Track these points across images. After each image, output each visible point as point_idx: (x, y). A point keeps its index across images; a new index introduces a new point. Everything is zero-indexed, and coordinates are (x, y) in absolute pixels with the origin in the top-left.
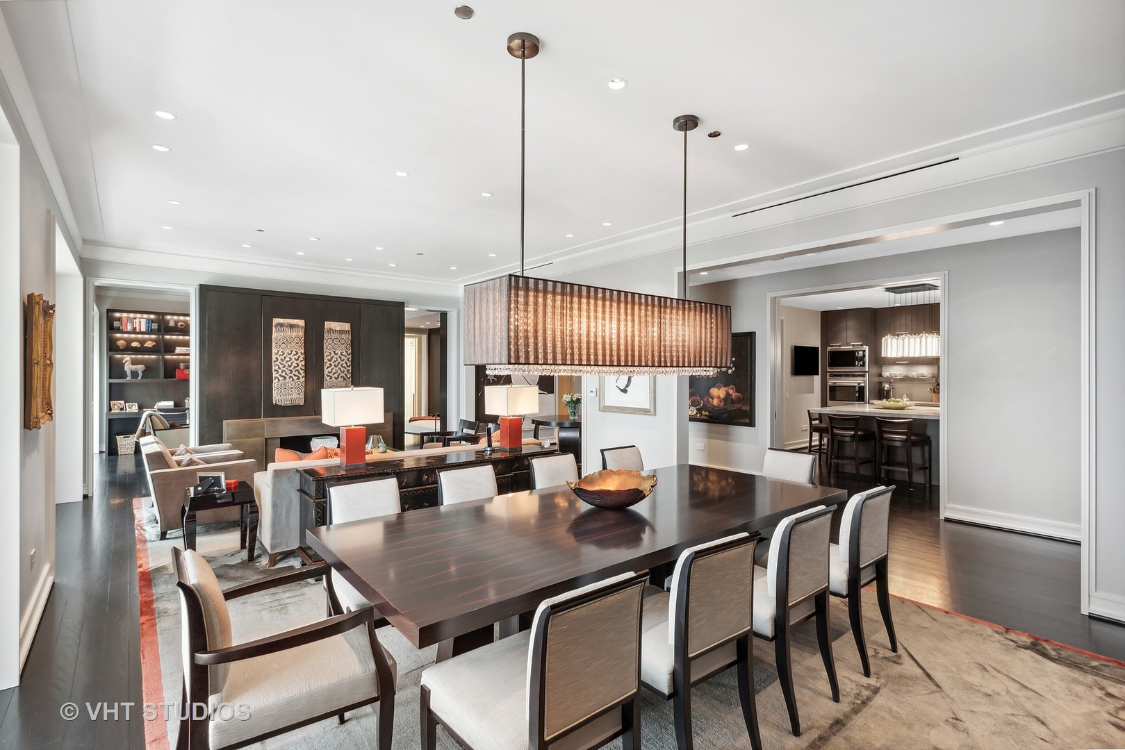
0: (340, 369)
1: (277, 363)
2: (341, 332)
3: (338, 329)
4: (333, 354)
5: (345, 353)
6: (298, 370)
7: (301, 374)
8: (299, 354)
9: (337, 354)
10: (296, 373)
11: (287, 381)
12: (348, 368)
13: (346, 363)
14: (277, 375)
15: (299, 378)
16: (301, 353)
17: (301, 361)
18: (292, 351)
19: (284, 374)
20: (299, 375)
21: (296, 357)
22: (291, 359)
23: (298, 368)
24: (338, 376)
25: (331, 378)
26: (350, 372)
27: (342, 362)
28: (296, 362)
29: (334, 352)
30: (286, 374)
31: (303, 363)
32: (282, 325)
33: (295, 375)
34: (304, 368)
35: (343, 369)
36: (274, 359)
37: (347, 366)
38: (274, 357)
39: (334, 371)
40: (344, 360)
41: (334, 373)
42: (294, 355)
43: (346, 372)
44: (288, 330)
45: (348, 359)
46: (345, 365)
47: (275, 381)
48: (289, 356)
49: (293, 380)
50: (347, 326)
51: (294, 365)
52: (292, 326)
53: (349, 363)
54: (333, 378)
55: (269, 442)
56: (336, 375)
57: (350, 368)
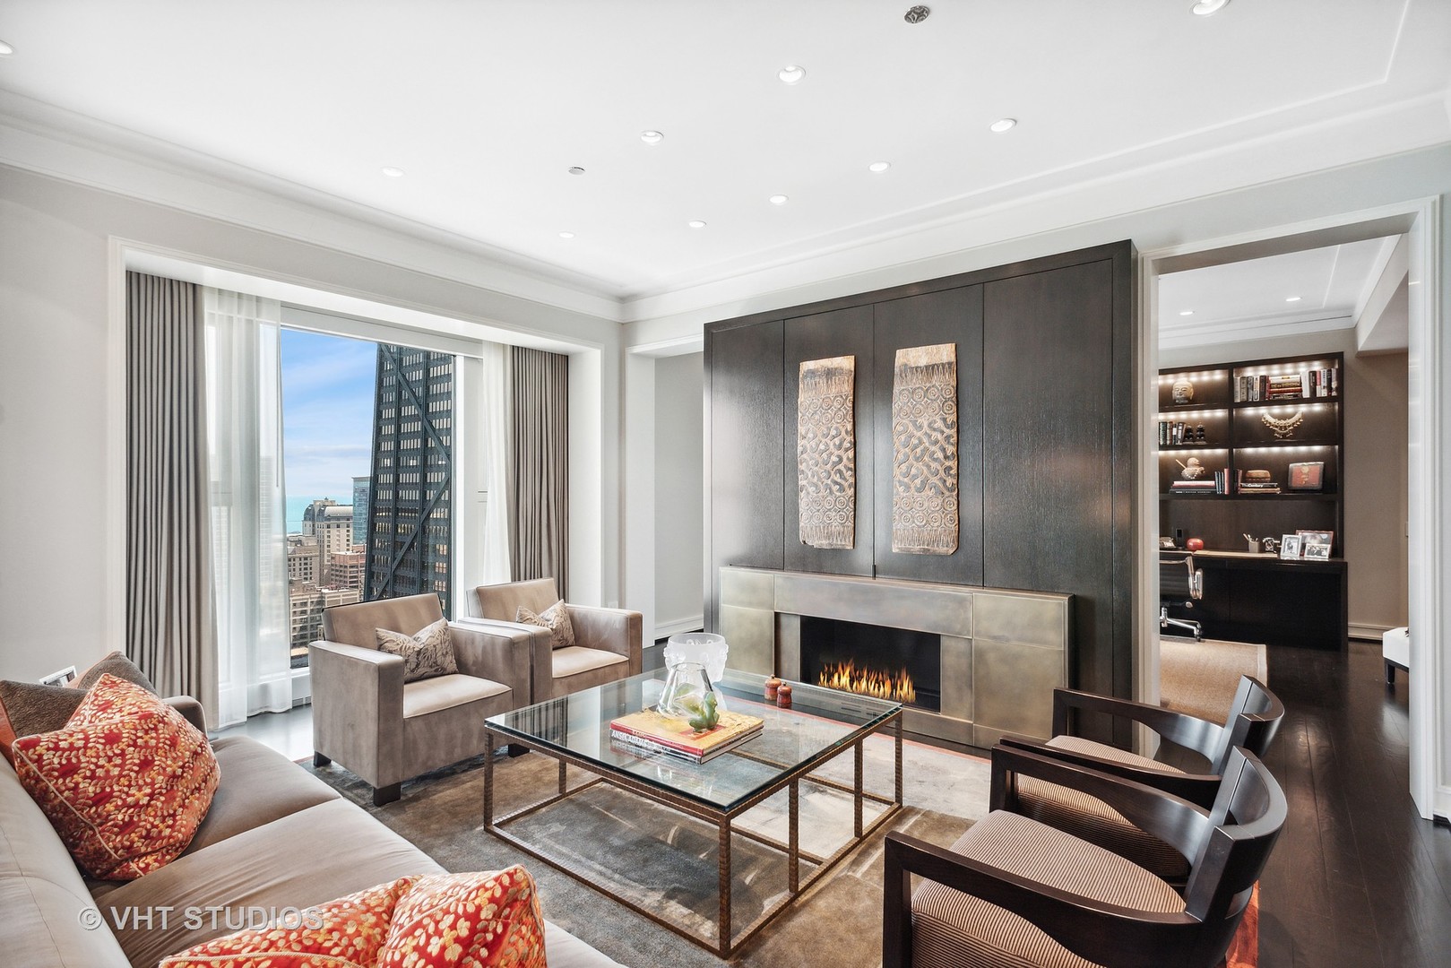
0: (929, 467)
1: (805, 456)
2: (930, 369)
3: (923, 362)
4: (911, 428)
5: (939, 424)
6: (840, 472)
7: (846, 480)
8: (843, 433)
9: (921, 427)
10: (837, 478)
11: (820, 494)
12: (948, 463)
13: (944, 450)
14: (804, 482)
15: (842, 489)
16: (847, 432)
17: (847, 450)
18: (829, 429)
19: (815, 480)
20: (843, 482)
21: (837, 441)
22: (827, 445)
23: (841, 467)
24: (924, 483)
25: (908, 488)
26: (954, 472)
27: (933, 448)
28: (837, 453)
29: (914, 423)
30: (819, 479)
31: (851, 453)
32: (812, 373)
33: (836, 483)
34: (852, 466)
35: (934, 465)
36: (800, 449)
37: (946, 457)
38: (800, 442)
39: (914, 471)
40: (936, 442)
41: (915, 477)
42: (834, 437)
43: (942, 473)
44: (822, 382)
45: (948, 438)
46: (940, 455)
47: (802, 494)
48: (824, 440)
49: (831, 492)
50: (945, 353)
51: (834, 459)
52: (829, 373)
53: (951, 450)
54: (913, 489)
55: (784, 620)
56: (918, 481)
57: (953, 463)
